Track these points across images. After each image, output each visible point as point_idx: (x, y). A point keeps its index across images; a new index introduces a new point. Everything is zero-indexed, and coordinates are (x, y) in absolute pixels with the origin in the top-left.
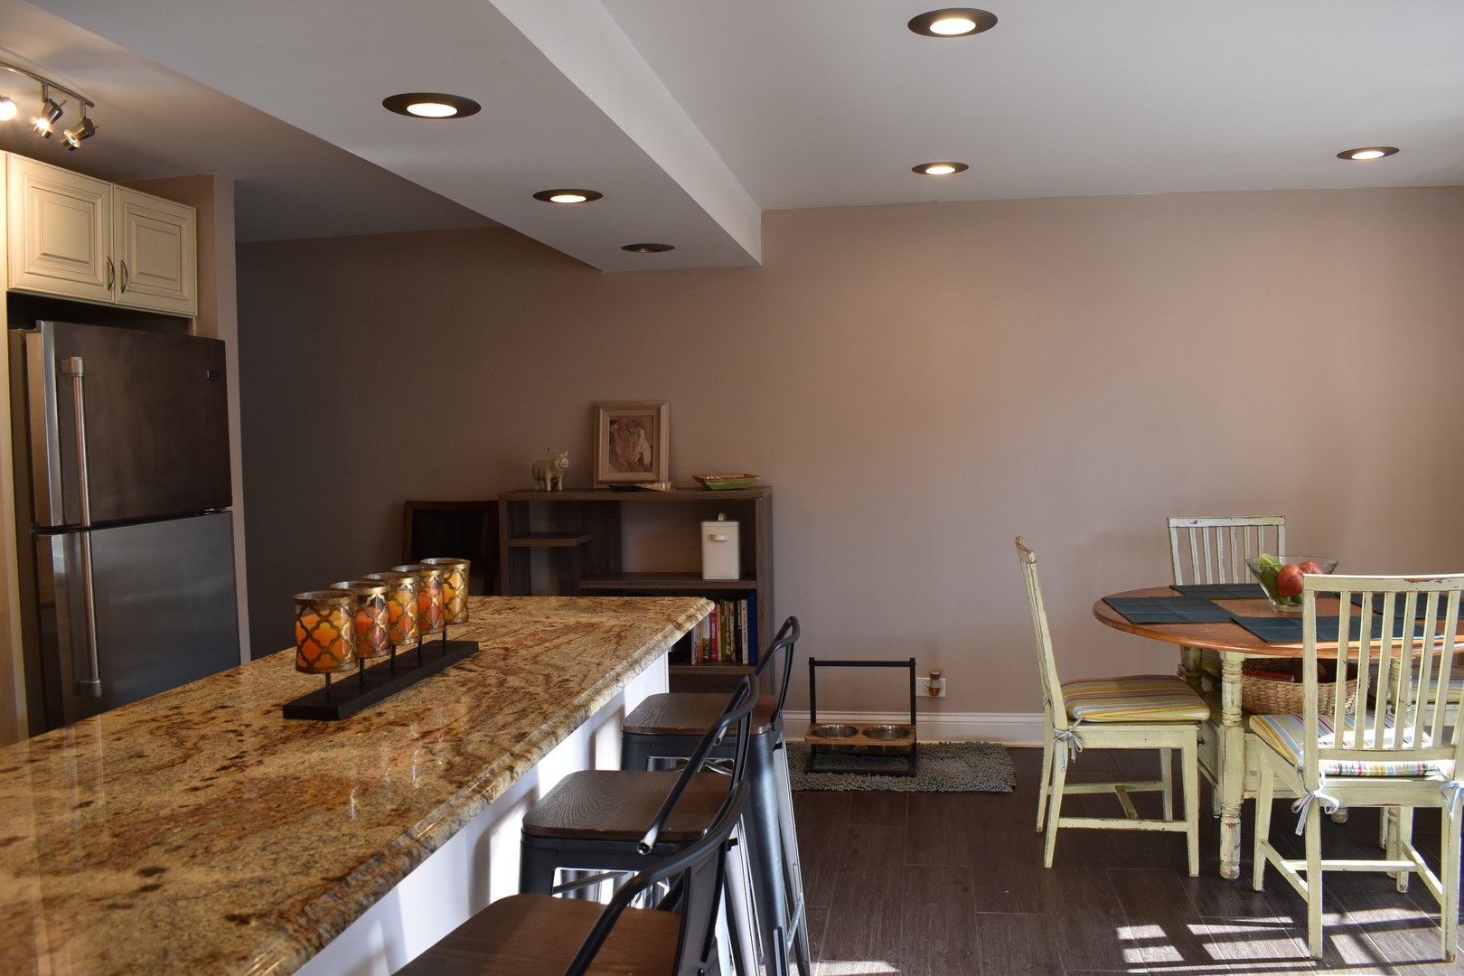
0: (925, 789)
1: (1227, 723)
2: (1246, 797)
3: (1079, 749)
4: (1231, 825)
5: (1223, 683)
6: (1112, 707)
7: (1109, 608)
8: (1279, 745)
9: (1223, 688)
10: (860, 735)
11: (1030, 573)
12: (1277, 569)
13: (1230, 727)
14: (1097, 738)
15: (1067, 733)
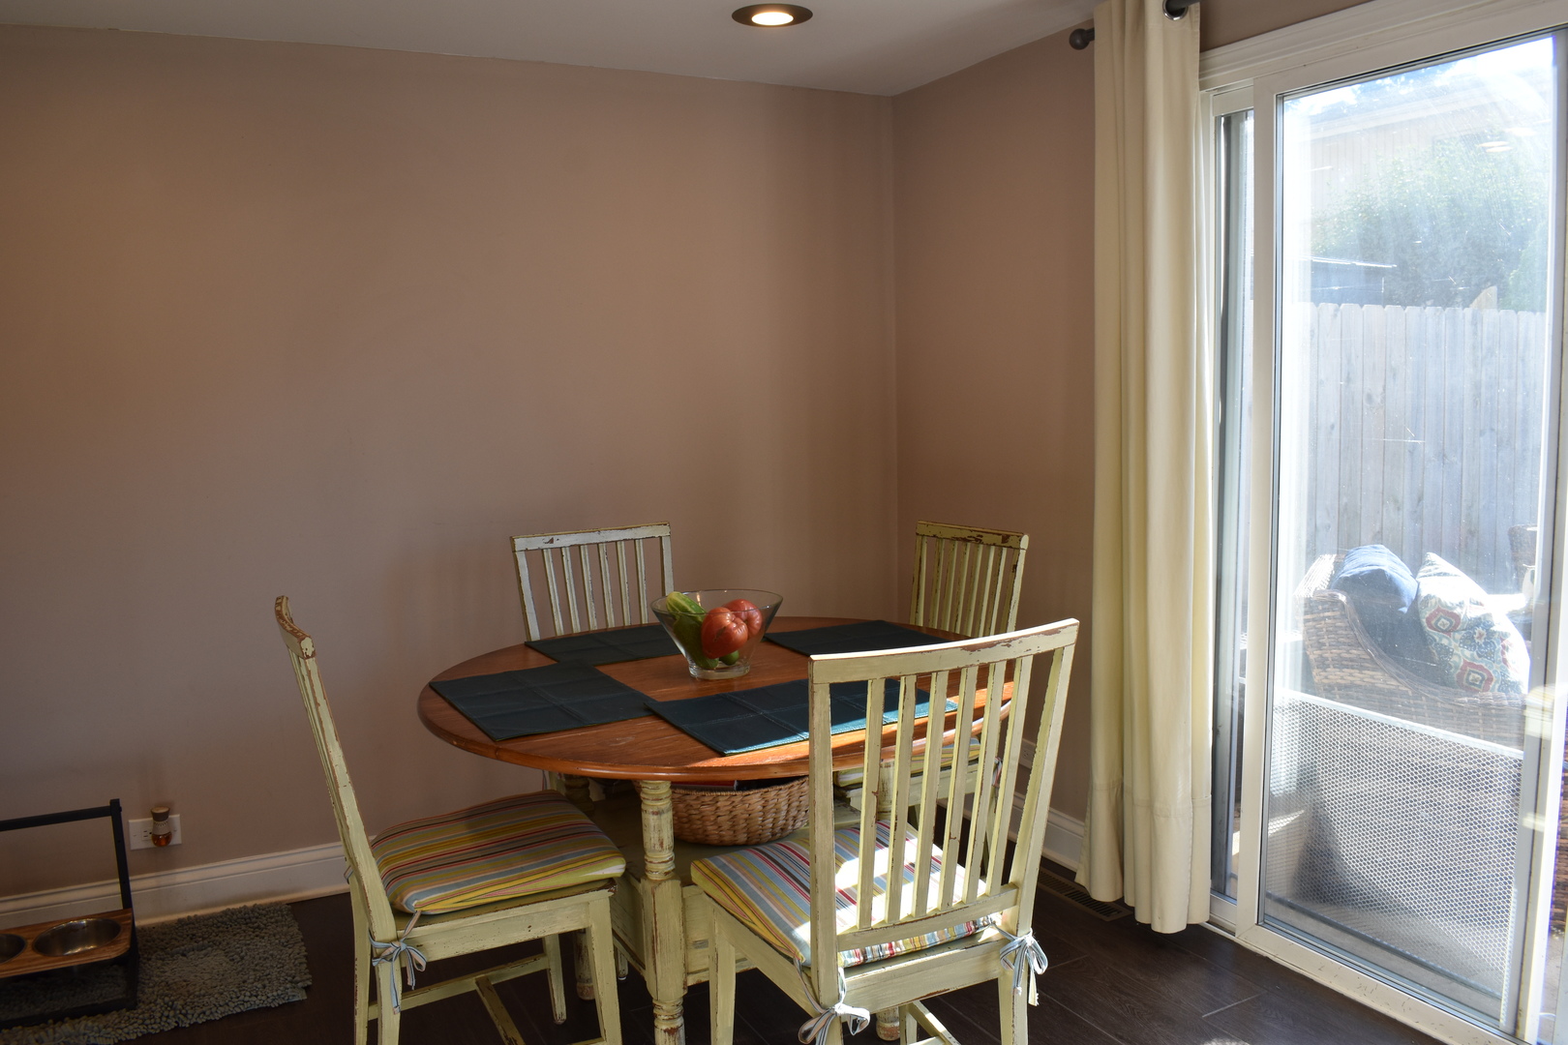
0: (155, 1028)
1: (654, 876)
2: (691, 982)
3: (419, 965)
4: (671, 1032)
5: (644, 815)
6: (469, 883)
7: (446, 705)
8: (754, 919)
9: (644, 822)
10: (28, 953)
11: (305, 673)
12: (700, 619)
13: (660, 883)
14: (445, 942)
15: (396, 944)
